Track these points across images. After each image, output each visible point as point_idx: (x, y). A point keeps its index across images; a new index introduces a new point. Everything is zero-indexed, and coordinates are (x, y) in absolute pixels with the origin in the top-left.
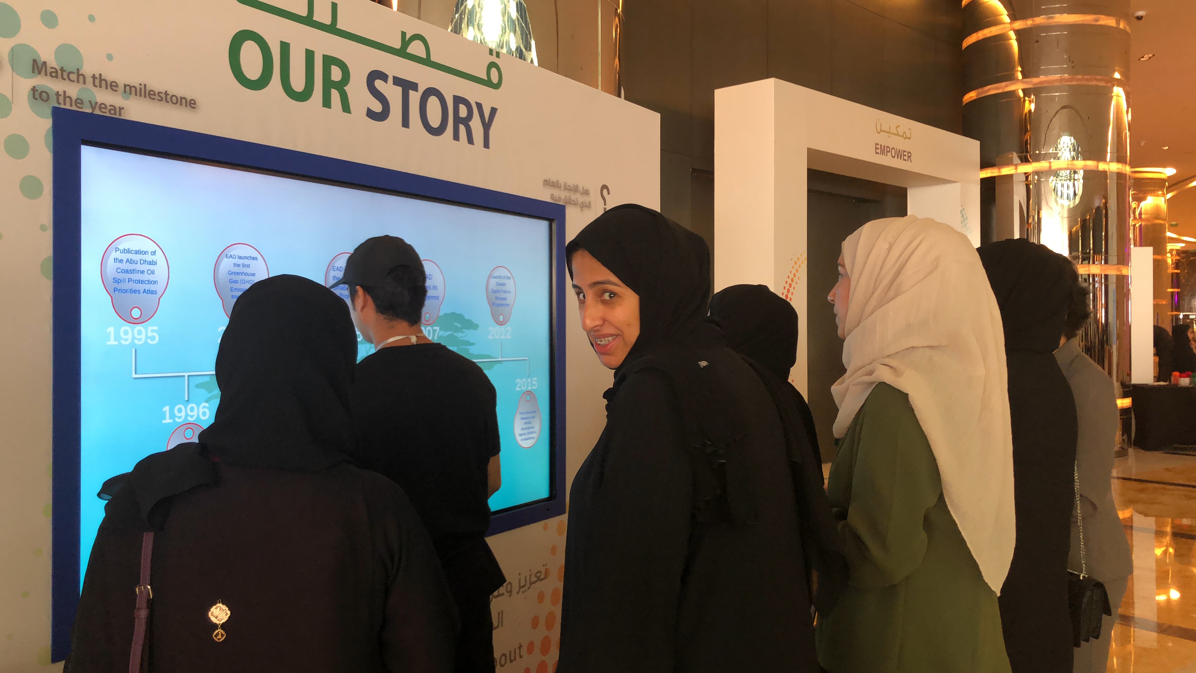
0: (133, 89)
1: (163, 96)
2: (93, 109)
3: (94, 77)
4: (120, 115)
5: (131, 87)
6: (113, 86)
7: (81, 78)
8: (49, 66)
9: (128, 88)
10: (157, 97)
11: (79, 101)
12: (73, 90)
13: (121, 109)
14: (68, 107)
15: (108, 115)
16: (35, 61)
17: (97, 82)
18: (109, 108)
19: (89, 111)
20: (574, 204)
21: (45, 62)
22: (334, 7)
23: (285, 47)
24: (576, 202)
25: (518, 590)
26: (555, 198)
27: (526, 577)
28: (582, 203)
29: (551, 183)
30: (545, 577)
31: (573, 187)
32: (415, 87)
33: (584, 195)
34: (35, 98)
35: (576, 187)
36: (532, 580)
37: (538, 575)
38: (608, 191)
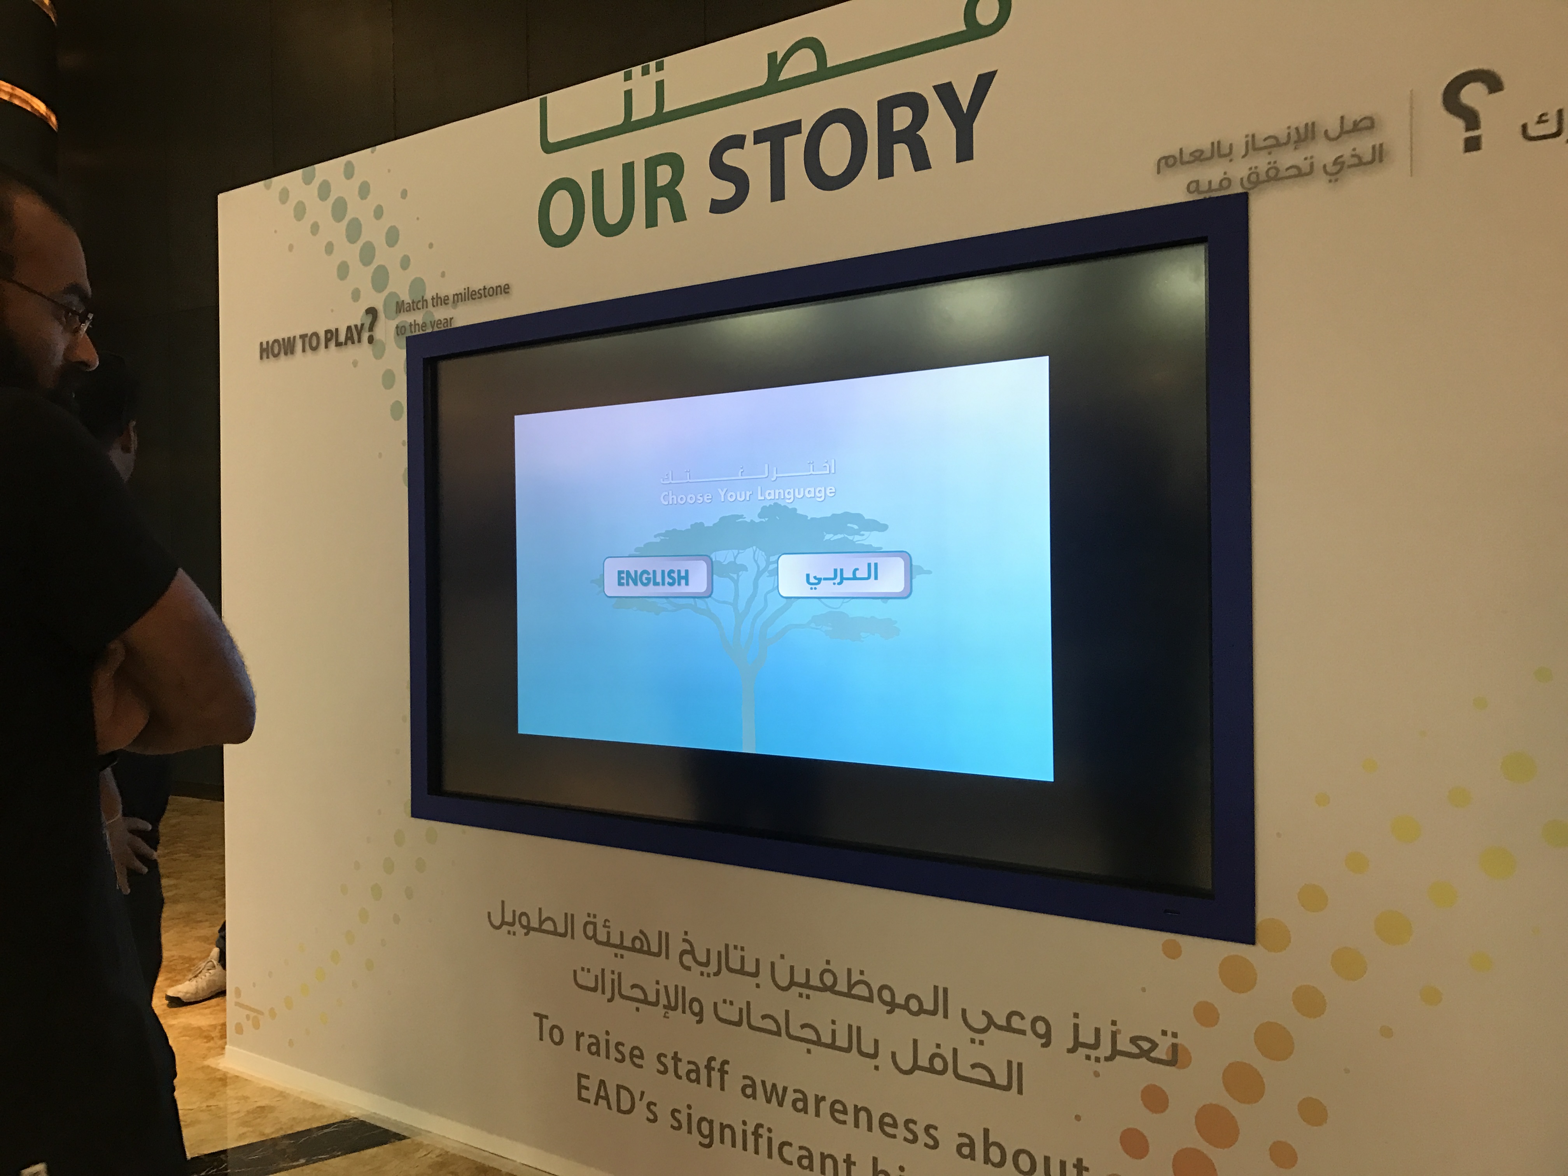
0: (460, 296)
1: (482, 292)
2: (433, 328)
3: (433, 299)
4: (450, 325)
5: (458, 295)
6: (446, 300)
7: (425, 304)
8: (405, 304)
9: (456, 297)
10: (478, 295)
11: (424, 325)
12: (417, 317)
13: (450, 319)
14: (417, 333)
15: (443, 329)
16: (397, 303)
17: (435, 302)
18: (446, 322)
19: (431, 330)
20: (1295, 176)
21: (403, 301)
22: (660, 85)
23: (598, 177)
24: (1305, 168)
25: (1070, 1045)
26: (1204, 186)
27: (1097, 1031)
28: (1335, 162)
29: (1186, 158)
30: (1172, 1062)
31: (1289, 134)
32: (794, 128)
33: (1345, 137)
34: (398, 335)
35: (1302, 131)
36: (1119, 1047)
37: (1146, 1046)
38: (1493, 83)
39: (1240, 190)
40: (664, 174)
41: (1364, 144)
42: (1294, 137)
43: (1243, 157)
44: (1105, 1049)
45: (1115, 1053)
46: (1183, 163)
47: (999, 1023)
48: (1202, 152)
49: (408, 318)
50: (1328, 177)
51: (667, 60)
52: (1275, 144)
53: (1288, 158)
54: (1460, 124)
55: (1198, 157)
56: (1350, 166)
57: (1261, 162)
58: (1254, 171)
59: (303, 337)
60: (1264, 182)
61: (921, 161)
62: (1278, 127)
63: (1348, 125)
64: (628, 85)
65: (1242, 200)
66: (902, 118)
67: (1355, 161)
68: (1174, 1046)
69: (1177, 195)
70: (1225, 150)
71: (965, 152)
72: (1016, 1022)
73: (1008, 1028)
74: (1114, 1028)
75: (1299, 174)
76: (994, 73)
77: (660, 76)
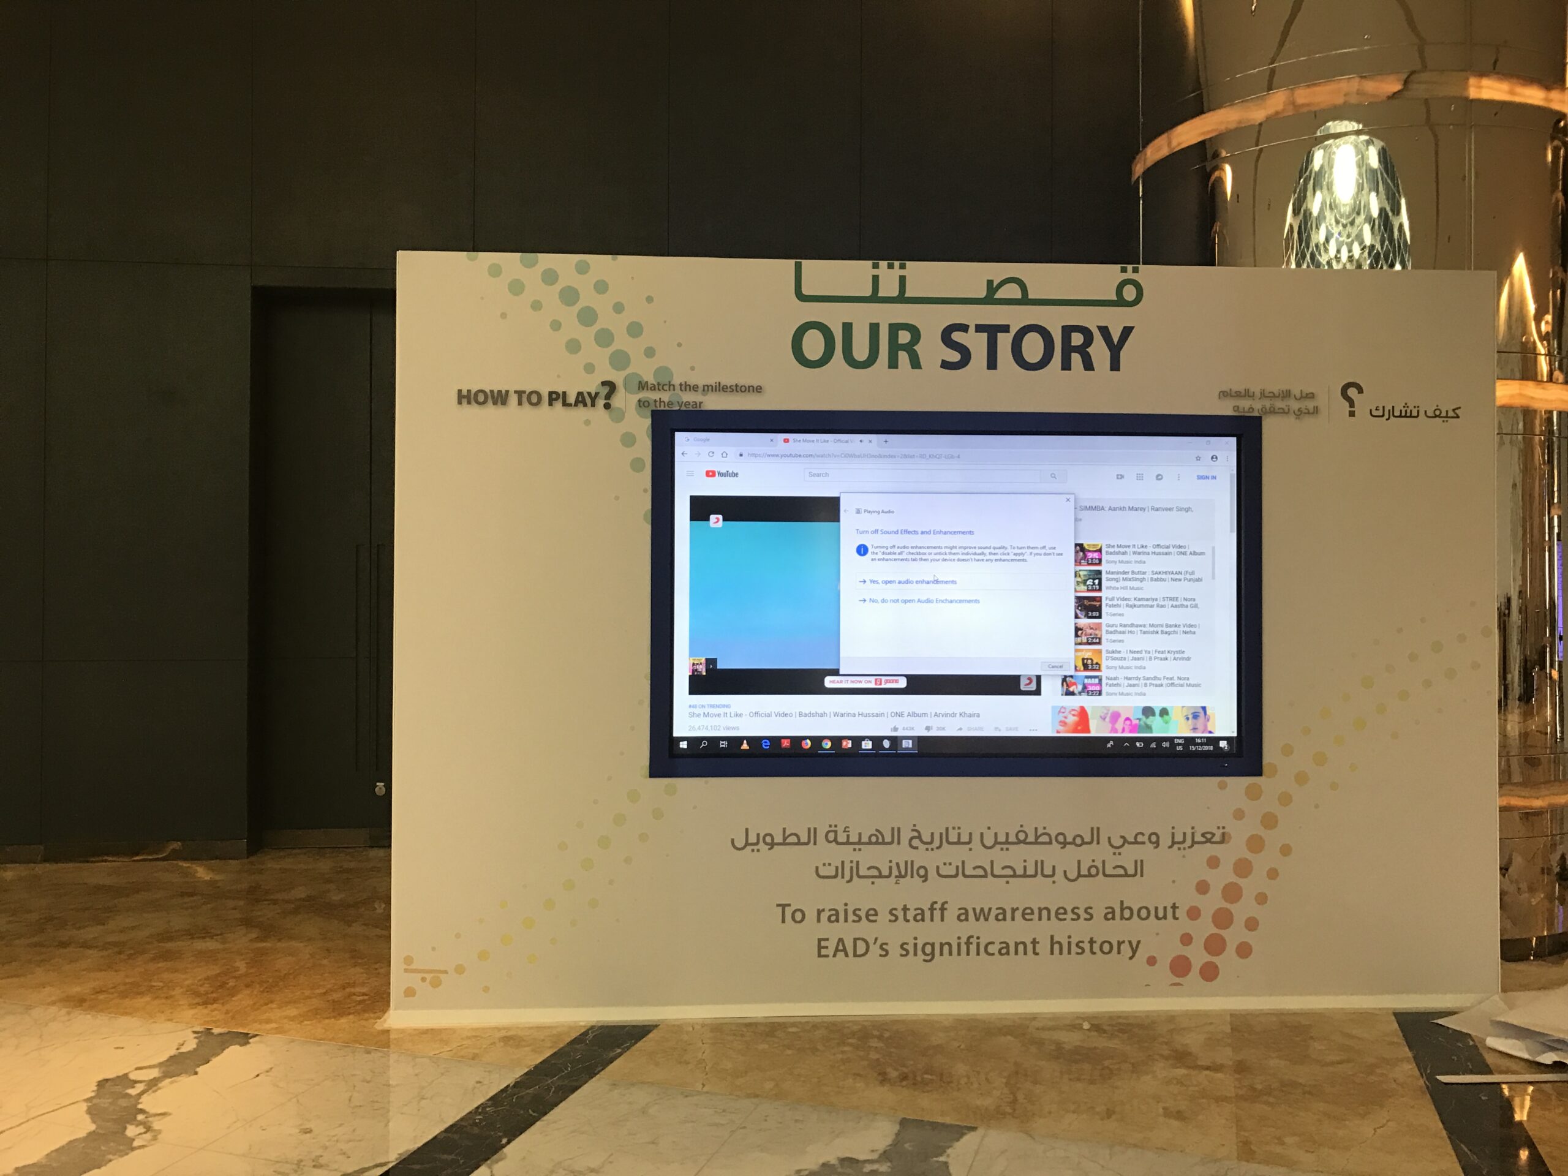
0: (710, 388)
1: (734, 388)
2: (681, 407)
3: (681, 385)
4: (700, 407)
5: (708, 386)
6: (695, 388)
7: (672, 387)
8: (649, 384)
9: (706, 388)
10: (729, 389)
11: (670, 403)
12: (665, 397)
13: (701, 403)
14: (662, 408)
15: (691, 409)
16: (640, 382)
17: (683, 388)
18: (692, 404)
19: (678, 408)
20: (1282, 413)
21: (647, 382)
22: (902, 279)
24: (1287, 410)
25: (1170, 844)
26: (1241, 410)
27: (1184, 834)
28: (1299, 410)
29: (1233, 394)
30: (1222, 842)
31: (1280, 393)
32: (1005, 329)
33: (1302, 399)
34: (640, 406)
35: (1284, 393)
36: (1196, 839)
37: (1209, 836)
38: (1360, 389)
39: (1258, 415)
40: (904, 337)
41: (1310, 405)
42: (1282, 395)
43: (1260, 399)
44: (1189, 842)
45: (1194, 843)
46: (1231, 396)
47: (1129, 840)
48: (1240, 392)
49: (653, 395)
50: (1296, 417)
51: (908, 263)
52: (1274, 396)
53: (1279, 404)
54: (1347, 404)
55: (1238, 395)
56: (1305, 413)
57: (1267, 403)
58: (1264, 407)
59: (520, 393)
60: (1268, 413)
61: (1088, 365)
62: (1276, 389)
63: (1304, 395)
64: (876, 272)
65: (1259, 419)
66: (1077, 339)
67: (1306, 411)
68: (1223, 834)
69: (1229, 412)
70: (1251, 394)
71: (1115, 366)
72: (1140, 838)
73: (1136, 842)
74: (1193, 831)
75: (1284, 412)
76: (1133, 328)
77: (902, 272)
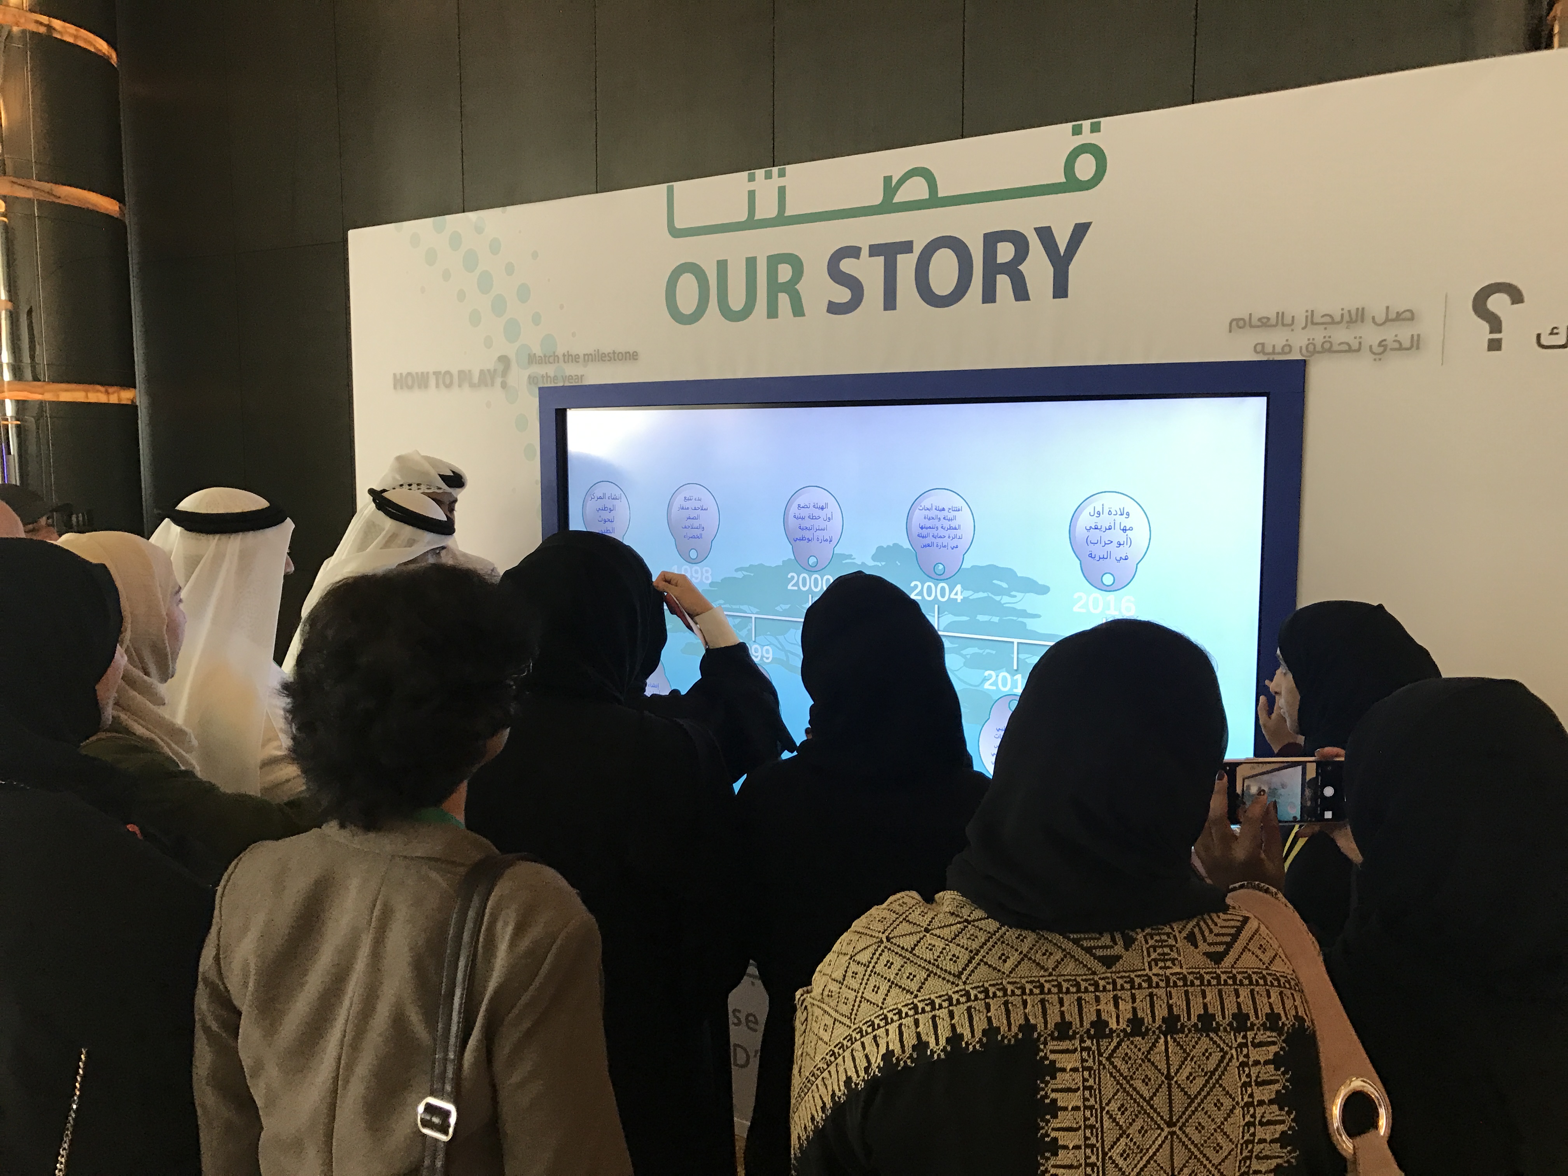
0: (590, 357)
1: (611, 355)
2: (565, 382)
3: (564, 355)
4: (582, 382)
5: (588, 355)
6: (576, 359)
7: (556, 359)
8: (537, 357)
9: (586, 357)
10: (607, 358)
11: (556, 378)
12: (549, 370)
13: (580, 376)
14: (547, 385)
15: (572, 384)
16: (529, 354)
17: (566, 358)
18: (575, 378)
19: (561, 384)
20: (1346, 351)
21: (535, 354)
22: (782, 191)
23: (722, 266)
24: (1355, 346)
26: (1269, 349)
28: (1380, 345)
29: (1255, 321)
31: (1342, 315)
32: (907, 247)
33: (1388, 323)
34: (530, 383)
35: (1353, 312)
38: (1516, 295)
39: (1299, 357)
40: (785, 273)
41: (1404, 332)
42: (1347, 318)
43: (1303, 328)
46: (1251, 326)
48: (1268, 319)
49: (540, 370)
50: (1374, 357)
51: (789, 168)
52: (1331, 321)
53: (1341, 335)
54: (1486, 326)
55: (1264, 323)
56: (1392, 349)
57: (1318, 335)
58: (1311, 343)
59: (437, 374)
60: (1319, 352)
61: (1021, 293)
62: (1336, 308)
63: (1392, 315)
64: (752, 186)
65: (1301, 366)
66: (1005, 252)
67: (1397, 345)
69: (1246, 355)
70: (1288, 320)
71: (1061, 290)
75: (1350, 350)
76: (1089, 224)
77: (782, 182)
